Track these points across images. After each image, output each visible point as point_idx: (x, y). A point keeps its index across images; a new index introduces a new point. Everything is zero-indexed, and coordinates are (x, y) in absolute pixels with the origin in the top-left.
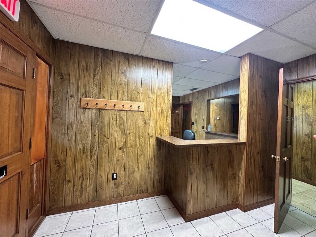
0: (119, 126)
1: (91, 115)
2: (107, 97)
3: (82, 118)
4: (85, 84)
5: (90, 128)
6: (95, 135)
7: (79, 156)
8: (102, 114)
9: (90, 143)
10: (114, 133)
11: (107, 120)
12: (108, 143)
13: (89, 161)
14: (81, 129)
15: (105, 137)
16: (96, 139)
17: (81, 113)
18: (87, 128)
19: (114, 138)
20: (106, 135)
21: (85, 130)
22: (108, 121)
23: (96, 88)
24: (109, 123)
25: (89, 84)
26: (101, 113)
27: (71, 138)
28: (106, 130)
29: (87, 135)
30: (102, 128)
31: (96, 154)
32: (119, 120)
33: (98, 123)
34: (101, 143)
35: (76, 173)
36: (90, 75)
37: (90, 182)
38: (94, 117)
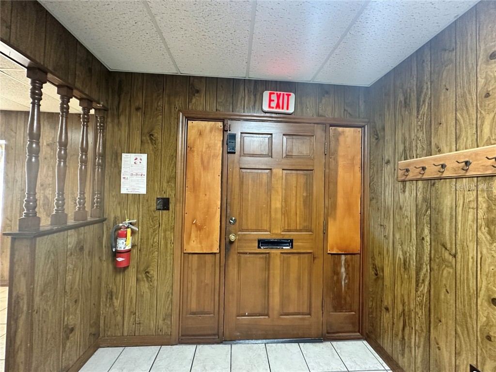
0: (488, 227)
1: (415, 194)
2: (447, 145)
3: (401, 201)
4: (403, 135)
5: (414, 220)
6: (423, 239)
7: (399, 272)
8: (437, 190)
9: (414, 252)
10: (472, 246)
11: (449, 204)
12: (452, 266)
13: (413, 291)
14: (401, 221)
15: (444, 249)
16: (425, 248)
17: (400, 191)
18: (409, 220)
19: (471, 260)
20: (448, 246)
21: (406, 223)
22: (451, 208)
23: (421, 135)
24: (454, 214)
25: (409, 131)
26: (433, 189)
27: (389, 235)
28: (447, 232)
29: (409, 235)
30: (437, 224)
31: (427, 283)
32: (485, 205)
33: (429, 212)
34: (437, 260)
35: (396, 301)
36: (410, 114)
37: (417, 341)
38: (420, 197)
